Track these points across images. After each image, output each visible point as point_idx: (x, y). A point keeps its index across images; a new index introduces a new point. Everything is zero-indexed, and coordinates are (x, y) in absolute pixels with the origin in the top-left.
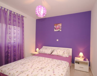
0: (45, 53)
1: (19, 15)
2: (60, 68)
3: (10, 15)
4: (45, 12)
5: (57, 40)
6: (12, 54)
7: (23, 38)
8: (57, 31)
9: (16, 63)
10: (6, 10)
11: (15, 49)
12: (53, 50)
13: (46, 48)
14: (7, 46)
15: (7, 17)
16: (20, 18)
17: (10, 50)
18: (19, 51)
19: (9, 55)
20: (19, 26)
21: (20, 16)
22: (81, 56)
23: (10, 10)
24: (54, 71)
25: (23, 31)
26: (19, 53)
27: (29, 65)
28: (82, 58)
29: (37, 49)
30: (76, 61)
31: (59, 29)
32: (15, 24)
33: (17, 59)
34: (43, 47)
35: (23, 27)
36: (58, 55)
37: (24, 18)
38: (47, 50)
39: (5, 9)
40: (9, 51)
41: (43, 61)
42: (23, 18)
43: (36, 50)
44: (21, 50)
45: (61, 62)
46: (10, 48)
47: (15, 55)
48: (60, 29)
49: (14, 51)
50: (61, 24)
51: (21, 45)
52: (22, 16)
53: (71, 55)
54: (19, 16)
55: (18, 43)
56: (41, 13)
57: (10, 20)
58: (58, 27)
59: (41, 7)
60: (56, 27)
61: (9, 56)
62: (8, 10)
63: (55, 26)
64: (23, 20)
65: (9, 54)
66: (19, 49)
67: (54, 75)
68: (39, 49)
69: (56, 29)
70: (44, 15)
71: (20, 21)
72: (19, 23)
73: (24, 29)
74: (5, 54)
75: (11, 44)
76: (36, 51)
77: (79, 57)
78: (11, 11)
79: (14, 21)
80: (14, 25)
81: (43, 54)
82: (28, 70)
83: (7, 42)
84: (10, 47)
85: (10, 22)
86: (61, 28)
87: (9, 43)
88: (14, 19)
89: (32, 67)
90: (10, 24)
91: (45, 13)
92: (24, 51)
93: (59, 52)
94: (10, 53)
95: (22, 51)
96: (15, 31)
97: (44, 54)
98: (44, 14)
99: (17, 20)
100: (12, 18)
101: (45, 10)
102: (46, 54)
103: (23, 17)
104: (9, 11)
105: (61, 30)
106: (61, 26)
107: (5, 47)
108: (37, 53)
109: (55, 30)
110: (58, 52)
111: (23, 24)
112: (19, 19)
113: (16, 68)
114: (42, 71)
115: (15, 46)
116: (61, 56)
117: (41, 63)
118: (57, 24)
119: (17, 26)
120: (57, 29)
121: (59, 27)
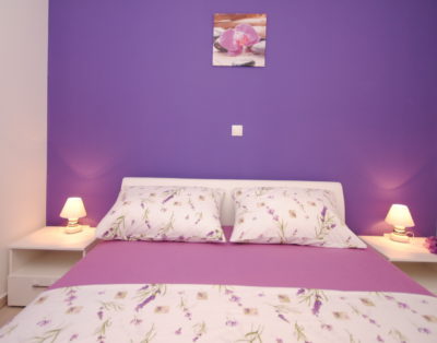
0: (171, 235)
31: (249, 50)
48: (257, 53)
50: (263, 19)
58: (238, 35)
60: (229, 36)
63: (218, 31)
69: (223, 50)
81: (152, 241)
97: (164, 241)
102: (181, 241)
105: (261, 62)
106: (261, 30)
109: (219, 60)
116: (313, 241)
118: (235, 18)
120: (237, 52)
121: (249, 36)
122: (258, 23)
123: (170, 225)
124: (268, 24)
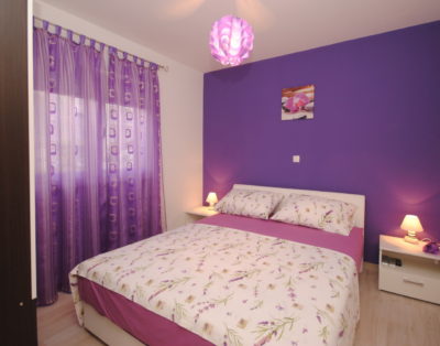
0: (244, 213)
1: (143, 61)
2: (317, 278)
3: (112, 66)
4: (246, 41)
5: (296, 159)
6: (123, 214)
7: (158, 153)
8: (294, 120)
9: (142, 250)
10: (97, 47)
11: (132, 196)
12: (276, 200)
13: (249, 194)
14: (105, 182)
15: (102, 71)
16: (146, 72)
17: (115, 197)
18: (146, 202)
19: (112, 218)
20: (142, 107)
21: (146, 65)
22: (412, 233)
23: (110, 47)
24: (291, 289)
25: (157, 124)
26: (146, 209)
27: (188, 259)
28: (416, 240)
29: (212, 197)
30: (383, 251)
31: (303, 109)
32: (129, 96)
33: (140, 232)
34: (236, 187)
35: (157, 110)
36: (302, 222)
37: (160, 73)
38: (253, 200)
39: (93, 42)
40: (113, 201)
41: (242, 244)
42: (155, 74)
43: (208, 200)
44: (150, 198)
45: (318, 256)
46: (115, 193)
47: (131, 218)
48: (308, 111)
49: (130, 203)
50: (312, 88)
51: (151, 180)
52: (152, 64)
53: (361, 225)
54: (143, 66)
55: (140, 173)
56: (232, 46)
57: (112, 83)
58: (296, 100)
59: (229, 23)
60: (290, 102)
61: (114, 220)
62: (103, 45)
63: (284, 99)
64: (155, 81)
65: (114, 215)
66: (146, 195)
67: (296, 305)
68: (219, 198)
69: (287, 111)
70: (246, 56)
71: (147, 85)
72: (142, 91)
73: (159, 118)
74: (100, 212)
75: (118, 177)
76: (206, 204)
77: (403, 235)
78: (115, 50)
79: (126, 86)
80: (126, 104)
82: (188, 279)
83: (104, 167)
84: (115, 185)
85: (113, 93)
86: (312, 104)
87: (111, 172)
88: (125, 80)
89: (202, 268)
90: (111, 101)
91: (249, 44)
92: (162, 204)
93: (308, 211)
94: (115, 210)
95: (155, 204)
96: (131, 124)
97: (242, 216)
98: (243, 51)
99: (136, 81)
100: (119, 76)
101: (246, 35)
102: (249, 217)
103: (155, 67)
104: (106, 49)
105: (310, 116)
106: (310, 95)
107: (100, 185)
108: (210, 212)
109: (285, 117)
110: (302, 210)
111: (157, 96)
112: (141, 77)
113: (144, 268)
114: (241, 285)
115: (132, 182)
117: (234, 253)
118: (294, 90)
119: (135, 105)
120: (296, 111)
121: (303, 100)
122: (309, 92)
123: (243, 209)
124: (315, 92)
